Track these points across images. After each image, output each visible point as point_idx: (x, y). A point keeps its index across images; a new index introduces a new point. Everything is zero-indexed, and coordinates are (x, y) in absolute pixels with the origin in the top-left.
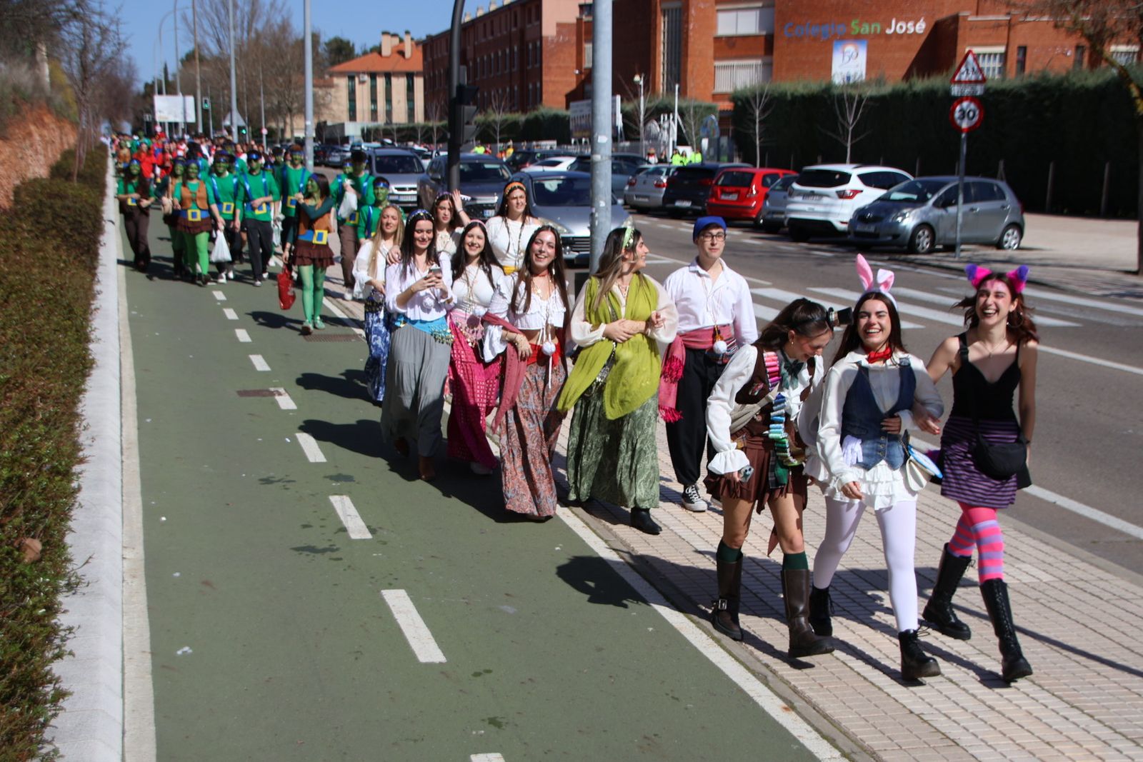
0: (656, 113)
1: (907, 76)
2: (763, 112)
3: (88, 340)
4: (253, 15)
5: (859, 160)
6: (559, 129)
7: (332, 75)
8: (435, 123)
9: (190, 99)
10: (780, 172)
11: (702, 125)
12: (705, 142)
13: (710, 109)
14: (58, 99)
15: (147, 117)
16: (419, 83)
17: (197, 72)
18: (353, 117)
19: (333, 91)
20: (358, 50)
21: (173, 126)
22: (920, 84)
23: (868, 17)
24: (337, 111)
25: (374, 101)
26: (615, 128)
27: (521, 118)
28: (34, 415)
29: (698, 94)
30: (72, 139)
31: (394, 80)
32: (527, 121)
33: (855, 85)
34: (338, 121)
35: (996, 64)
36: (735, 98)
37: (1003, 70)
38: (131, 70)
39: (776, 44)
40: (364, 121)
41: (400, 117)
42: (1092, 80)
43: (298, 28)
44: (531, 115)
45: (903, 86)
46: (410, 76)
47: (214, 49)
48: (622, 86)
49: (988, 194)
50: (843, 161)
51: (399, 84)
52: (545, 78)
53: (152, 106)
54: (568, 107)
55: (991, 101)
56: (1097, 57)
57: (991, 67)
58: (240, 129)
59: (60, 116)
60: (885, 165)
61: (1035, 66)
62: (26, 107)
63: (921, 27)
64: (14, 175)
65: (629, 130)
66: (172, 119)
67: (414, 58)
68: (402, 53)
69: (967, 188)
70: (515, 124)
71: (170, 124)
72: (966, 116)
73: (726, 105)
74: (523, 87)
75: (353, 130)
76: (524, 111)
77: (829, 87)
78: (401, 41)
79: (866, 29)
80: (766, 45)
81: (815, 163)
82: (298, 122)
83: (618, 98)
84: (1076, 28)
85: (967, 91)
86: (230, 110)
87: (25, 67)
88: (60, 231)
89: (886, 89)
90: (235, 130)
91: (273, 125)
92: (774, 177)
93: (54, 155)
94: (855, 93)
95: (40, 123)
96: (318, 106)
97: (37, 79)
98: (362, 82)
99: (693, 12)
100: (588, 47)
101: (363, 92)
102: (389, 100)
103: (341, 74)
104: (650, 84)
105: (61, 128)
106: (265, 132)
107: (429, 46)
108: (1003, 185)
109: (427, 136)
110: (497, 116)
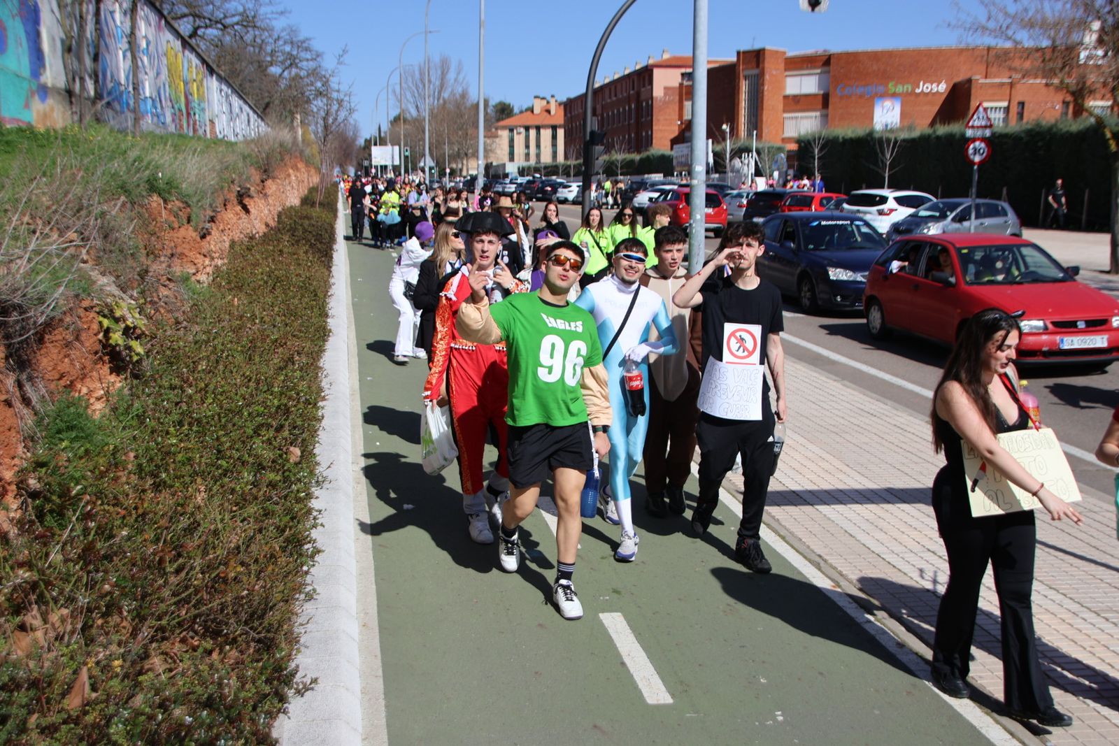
0: (738, 152)
1: (932, 124)
2: (820, 150)
4: (442, 86)
5: (894, 186)
6: (665, 165)
7: (497, 129)
8: (572, 162)
9: (396, 149)
10: (834, 195)
11: (774, 161)
13: (780, 149)
14: (307, 151)
15: (366, 163)
16: (561, 133)
17: (402, 129)
18: (512, 159)
19: (497, 140)
20: (516, 110)
21: (384, 168)
22: (942, 130)
23: (902, 81)
24: (500, 155)
25: (527, 147)
26: (707, 163)
27: (636, 157)
29: (771, 137)
30: (315, 180)
31: (542, 131)
32: (641, 160)
33: (892, 131)
34: (501, 162)
35: (1001, 115)
36: (798, 141)
37: (1006, 120)
38: (356, 130)
39: (831, 100)
40: (520, 161)
41: (546, 158)
42: (1075, 126)
43: (473, 96)
44: (644, 155)
45: (928, 131)
46: (554, 128)
47: (414, 112)
48: (714, 133)
49: (994, 212)
50: (882, 187)
51: (546, 134)
52: (655, 128)
53: (370, 154)
54: (672, 149)
55: (996, 142)
56: (1079, 110)
57: (997, 117)
58: (431, 169)
59: (308, 163)
60: (915, 190)
61: (1030, 117)
62: (287, 158)
63: (943, 88)
65: (719, 165)
66: (383, 163)
67: (558, 116)
68: (548, 111)
69: (978, 207)
70: (632, 161)
71: (382, 166)
72: (977, 153)
73: (793, 147)
74: (639, 134)
75: (512, 169)
76: (639, 152)
77: (871, 134)
78: (548, 102)
79: (900, 89)
80: (825, 101)
81: (861, 188)
82: (472, 163)
83: (710, 141)
84: (1062, 87)
85: (979, 133)
86: (424, 155)
87: (286, 131)
89: (916, 134)
90: (427, 170)
91: (454, 166)
92: (829, 199)
93: (304, 190)
94: (892, 137)
95: (296, 168)
96: (487, 151)
97: (294, 139)
98: (519, 133)
99: (767, 77)
100: (688, 104)
101: (519, 140)
102: (538, 146)
103: (504, 128)
104: (734, 131)
105: (308, 172)
106: (448, 171)
107: (569, 106)
108: (1006, 206)
109: (566, 173)
110: (619, 157)
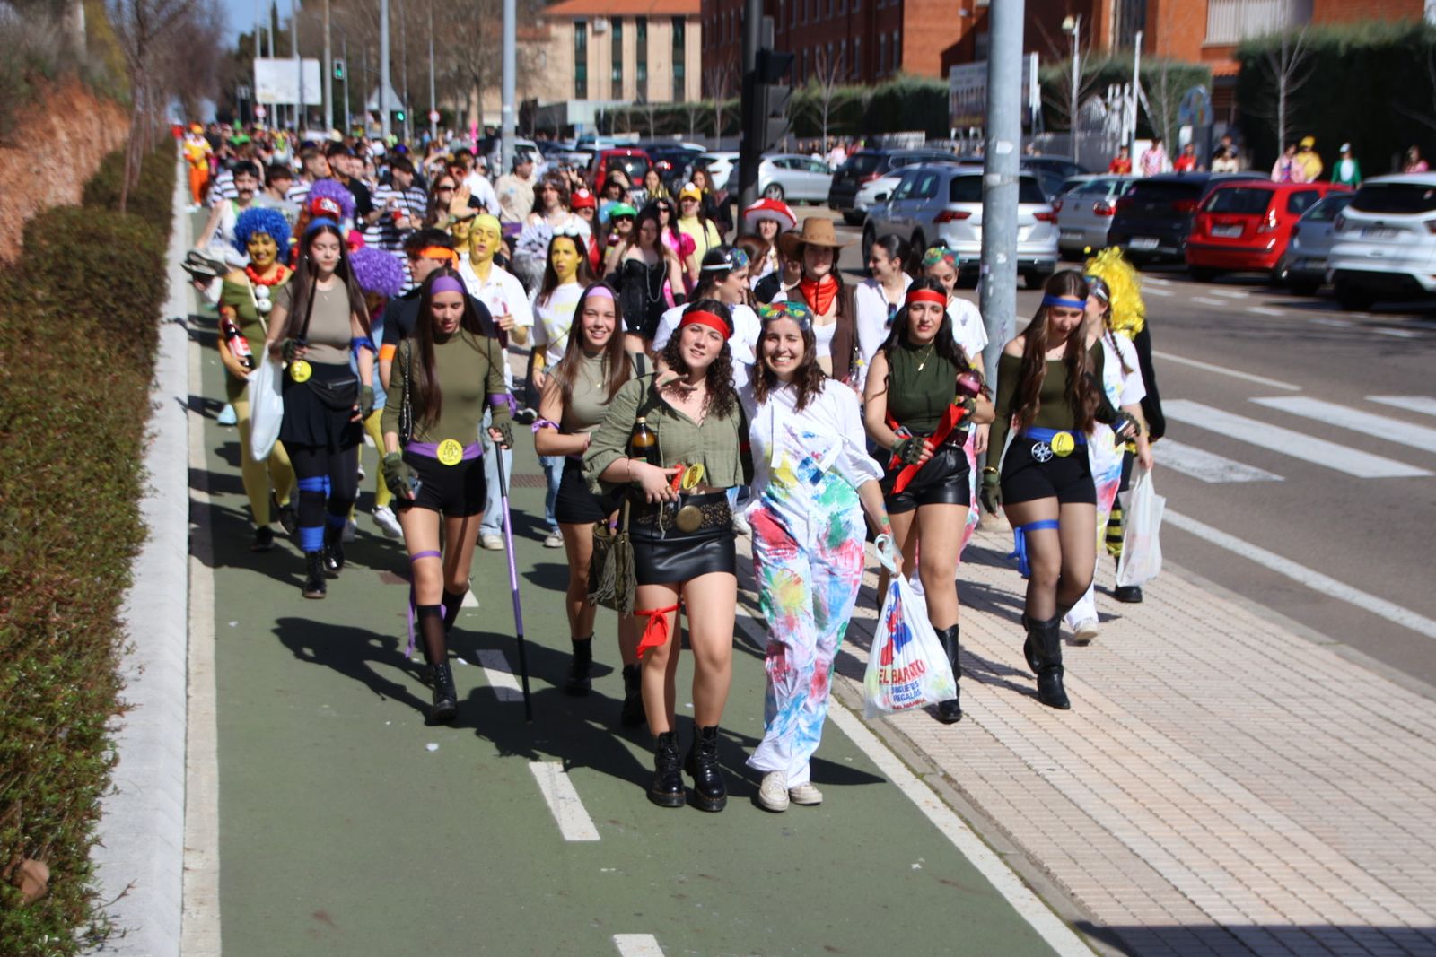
0: (1098, 84)
2: (1292, 80)
3: (138, 494)
6: (929, 112)
7: (548, 20)
8: (718, 103)
9: (312, 66)
11: (1180, 99)
12: (1186, 134)
13: (1197, 75)
14: (98, 69)
15: (243, 92)
16: (693, 33)
17: (326, 15)
18: (581, 92)
19: (549, 47)
21: (285, 110)
24: (555, 83)
25: (617, 64)
26: (1026, 109)
27: (865, 93)
28: (44, 633)
29: (1176, 49)
30: (119, 134)
31: (652, 29)
32: (876, 100)
34: (556, 100)
36: (1242, 54)
38: (218, 15)
40: (599, 98)
41: (660, 92)
44: (882, 88)
46: (679, 22)
48: (1042, 38)
51: (660, 36)
52: (908, 24)
53: (251, 73)
54: (945, 74)
58: (393, 114)
59: (100, 94)
62: (47, 89)
64: (22, 202)
65: (1053, 114)
66: (283, 99)
70: (855, 103)
71: (280, 107)
73: (1226, 67)
74: (871, 40)
75: (581, 115)
76: (871, 81)
82: (490, 100)
83: (1035, 58)
86: (378, 83)
87: (45, 20)
88: (97, 301)
90: (385, 117)
91: (449, 105)
93: (90, 163)
95: (69, 110)
96: (525, 74)
97: (67, 38)
98: (598, 33)
101: (598, 49)
102: (642, 63)
103: (563, 19)
104: (1090, 34)
105: (100, 116)
106: (435, 117)
109: (705, 125)
110: (824, 91)
